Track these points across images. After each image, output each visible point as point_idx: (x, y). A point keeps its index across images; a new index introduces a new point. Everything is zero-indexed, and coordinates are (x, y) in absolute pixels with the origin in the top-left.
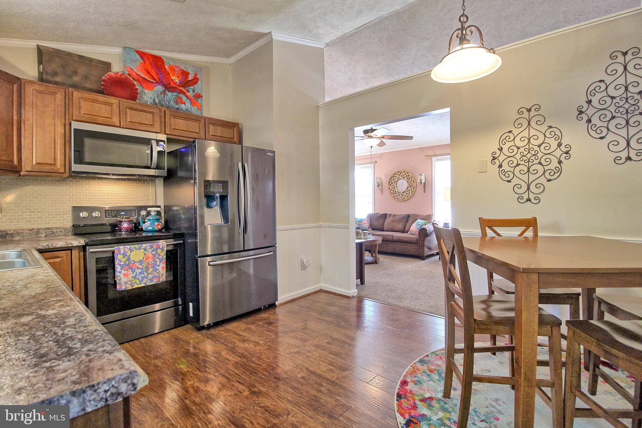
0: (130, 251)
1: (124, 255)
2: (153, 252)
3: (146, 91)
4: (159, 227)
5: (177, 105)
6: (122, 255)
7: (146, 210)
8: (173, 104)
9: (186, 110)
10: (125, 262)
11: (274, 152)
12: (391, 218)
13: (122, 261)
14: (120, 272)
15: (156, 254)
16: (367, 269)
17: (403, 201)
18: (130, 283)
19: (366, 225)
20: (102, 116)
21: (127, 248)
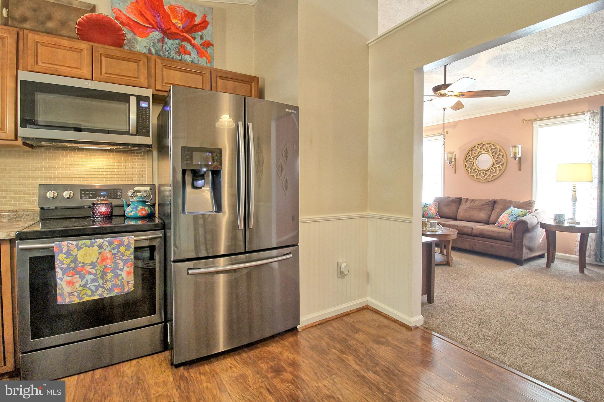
0: (76, 249)
1: (68, 254)
2: (113, 251)
3: (139, 39)
4: (144, 212)
5: (179, 56)
6: (65, 254)
7: (133, 189)
8: (174, 54)
9: (192, 62)
10: (69, 265)
11: (296, 108)
12: (468, 204)
13: (64, 262)
14: (62, 279)
15: (117, 254)
16: (438, 273)
17: (486, 181)
18: (76, 294)
19: (433, 212)
20: (67, 65)
21: (72, 244)
